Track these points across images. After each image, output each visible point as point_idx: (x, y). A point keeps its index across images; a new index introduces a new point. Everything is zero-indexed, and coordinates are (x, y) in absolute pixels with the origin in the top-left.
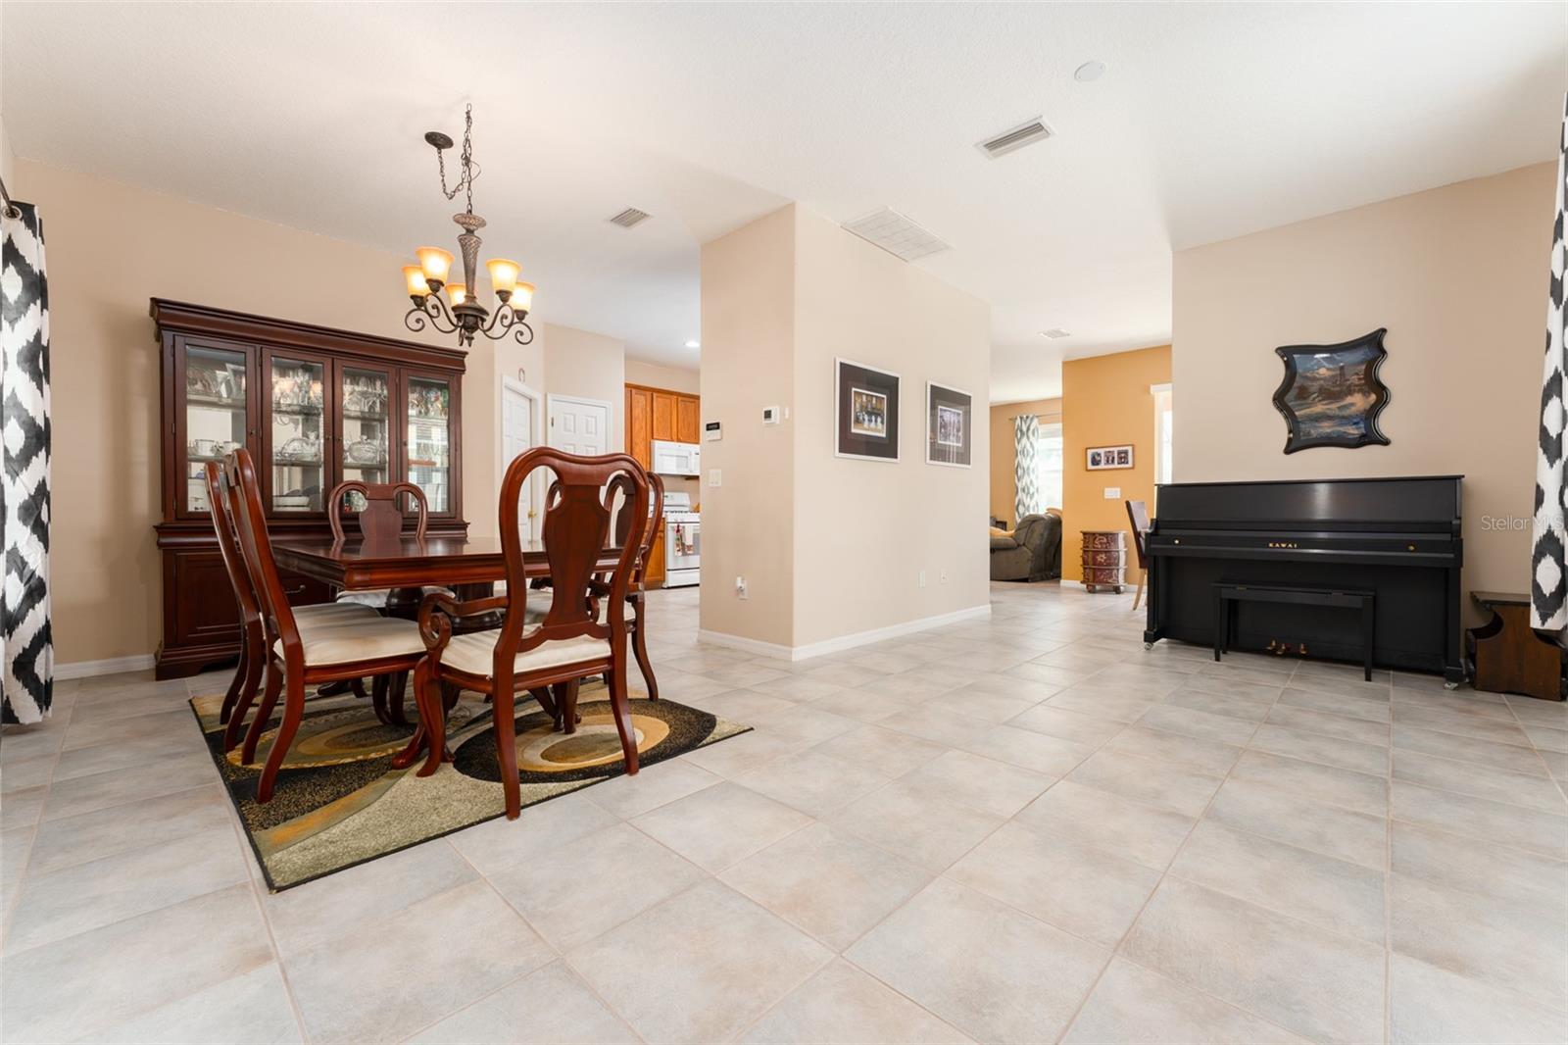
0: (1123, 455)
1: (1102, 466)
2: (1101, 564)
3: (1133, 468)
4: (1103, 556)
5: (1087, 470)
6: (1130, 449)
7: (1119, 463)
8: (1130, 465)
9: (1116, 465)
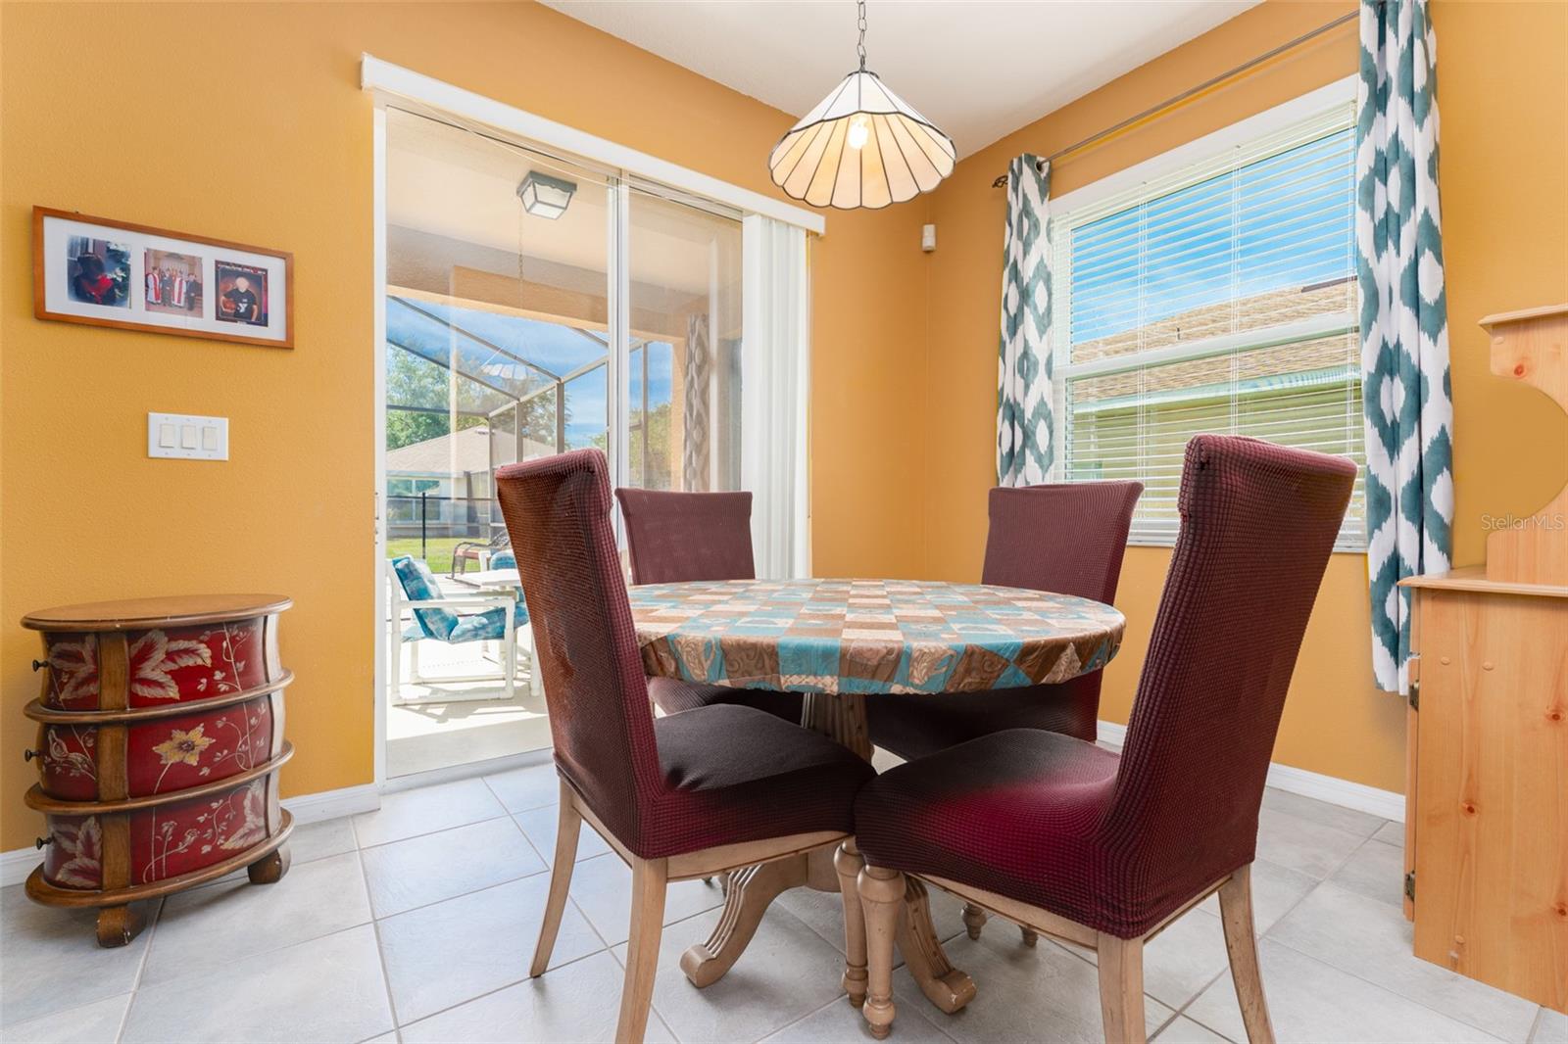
0: (242, 284)
1: (135, 310)
2: (183, 778)
3: (286, 346)
4: (198, 736)
5: (42, 316)
6: (275, 268)
7: (220, 316)
8: (274, 331)
9: (206, 321)
